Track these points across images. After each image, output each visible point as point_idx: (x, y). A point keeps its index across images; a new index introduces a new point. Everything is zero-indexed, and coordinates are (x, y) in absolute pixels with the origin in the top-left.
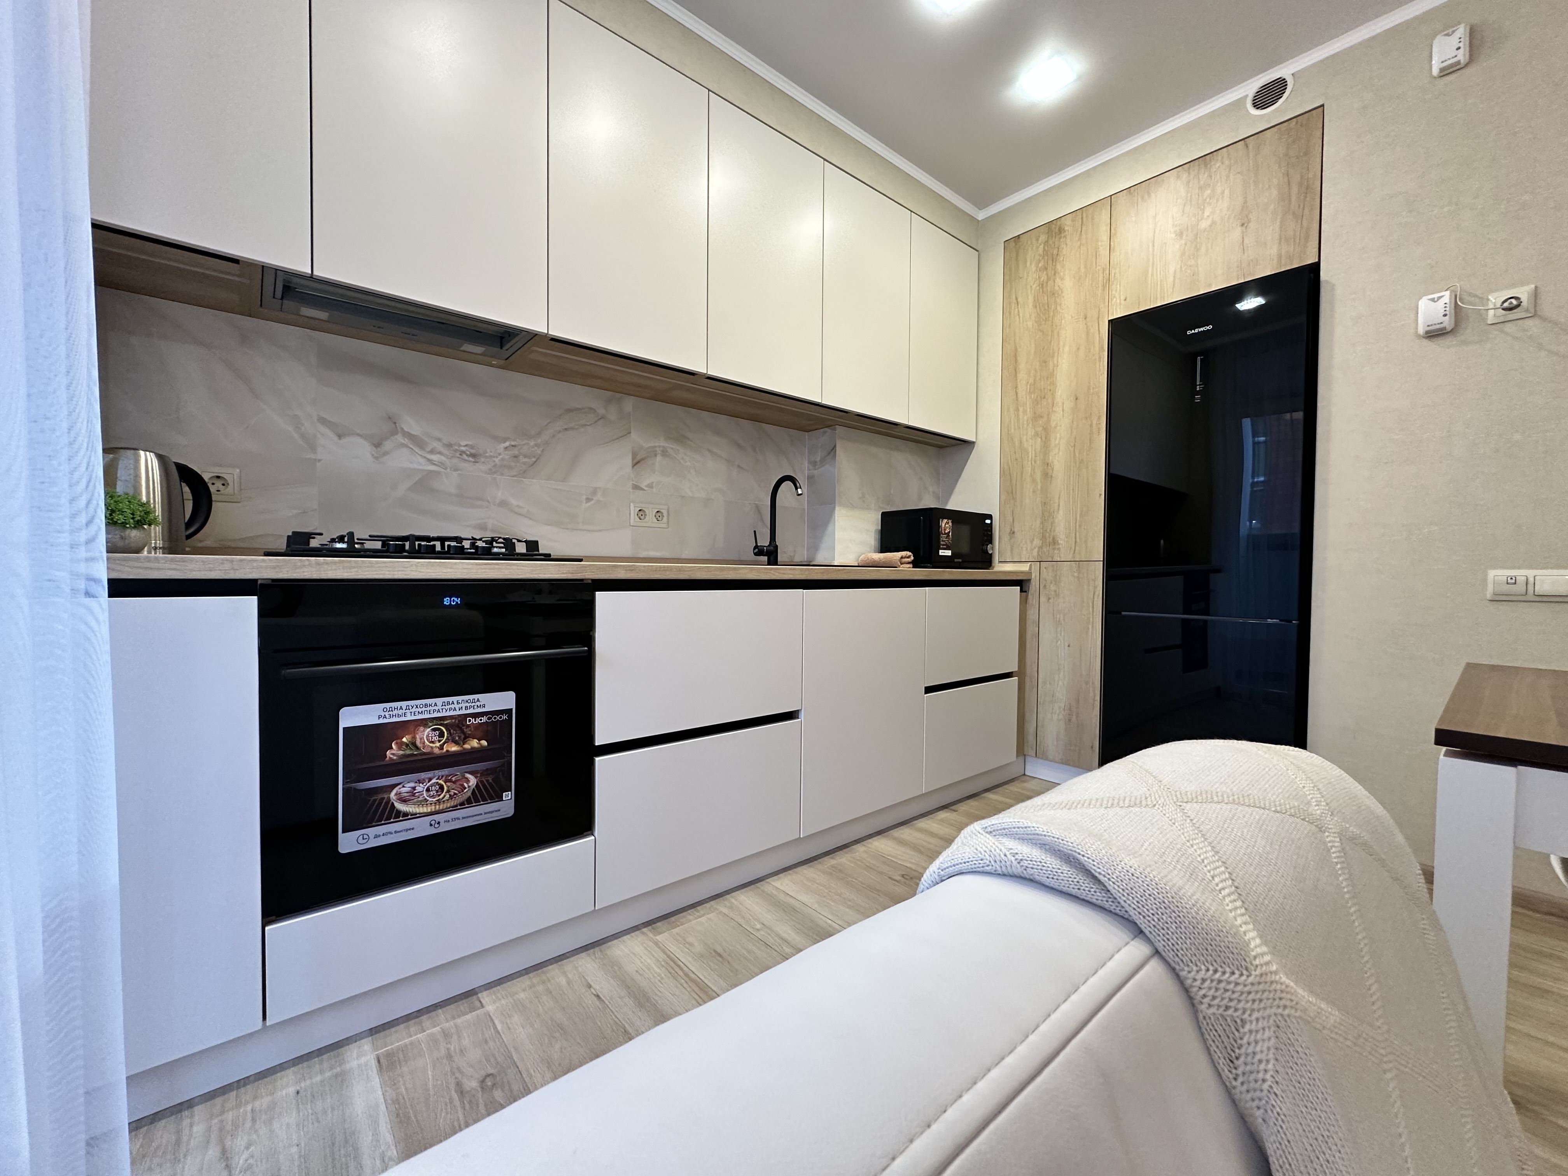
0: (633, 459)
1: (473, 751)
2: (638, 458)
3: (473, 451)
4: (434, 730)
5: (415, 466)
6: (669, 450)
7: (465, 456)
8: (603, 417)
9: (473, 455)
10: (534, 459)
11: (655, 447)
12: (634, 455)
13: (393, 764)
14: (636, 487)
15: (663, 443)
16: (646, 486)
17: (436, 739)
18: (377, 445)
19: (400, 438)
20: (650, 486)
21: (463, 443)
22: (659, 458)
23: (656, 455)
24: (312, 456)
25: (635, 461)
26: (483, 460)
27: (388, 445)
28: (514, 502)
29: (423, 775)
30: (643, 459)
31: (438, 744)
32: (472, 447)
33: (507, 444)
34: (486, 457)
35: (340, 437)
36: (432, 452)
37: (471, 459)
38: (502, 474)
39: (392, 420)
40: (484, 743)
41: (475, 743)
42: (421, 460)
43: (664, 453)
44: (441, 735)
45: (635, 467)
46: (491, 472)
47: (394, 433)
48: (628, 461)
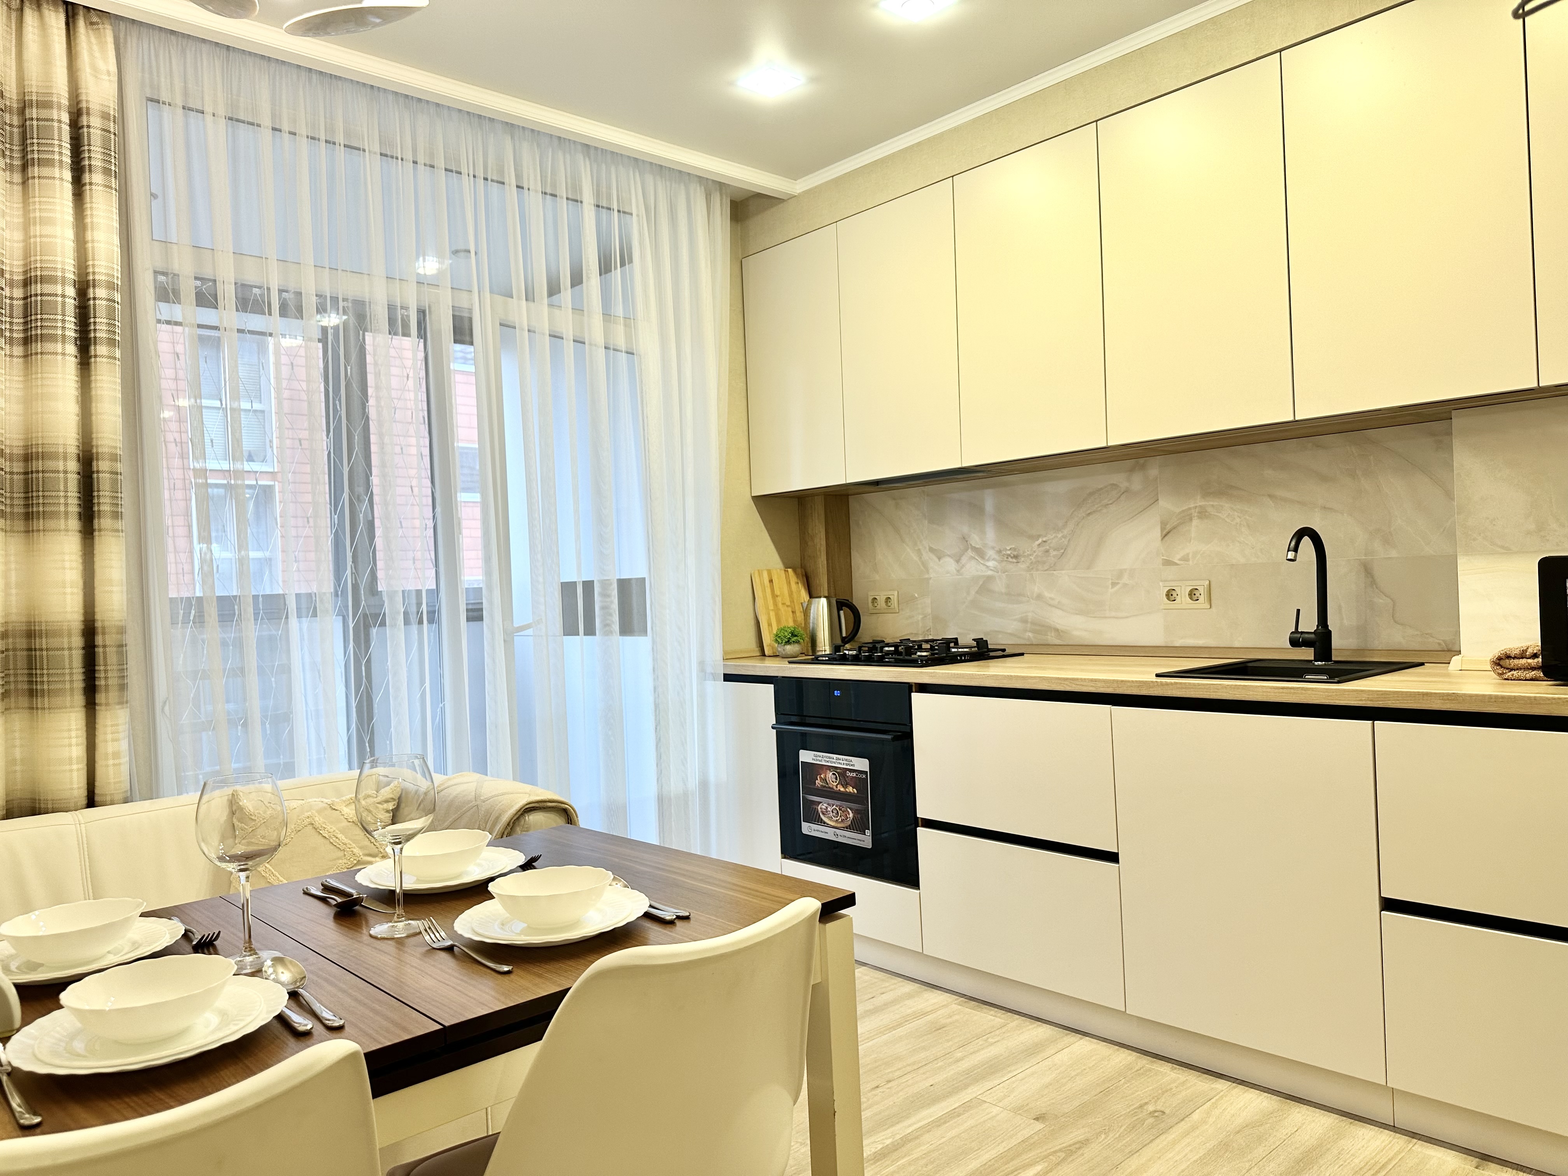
0: (1162, 529)
1: (850, 794)
2: (1168, 527)
3: (1015, 553)
4: (833, 774)
5: (980, 573)
6: (1209, 509)
7: (1010, 559)
8: (1127, 491)
9: (1016, 557)
10: (1062, 551)
11: (1190, 509)
12: (1163, 524)
13: (818, 789)
14: (1168, 563)
15: (1200, 502)
16: (1180, 560)
17: (834, 780)
18: (958, 561)
19: (970, 553)
20: (1185, 559)
21: (1008, 548)
22: (1195, 522)
23: (1191, 520)
24: (927, 576)
25: (1165, 533)
26: (1023, 559)
27: (964, 560)
28: (1047, 594)
29: (831, 801)
30: (1174, 528)
31: (835, 784)
32: (1015, 549)
33: (1040, 540)
34: (1024, 556)
35: (939, 559)
36: (988, 560)
37: (1014, 560)
38: (1037, 570)
39: (964, 539)
40: (856, 791)
41: (850, 789)
42: (984, 568)
43: (1203, 514)
44: (836, 778)
45: (1166, 538)
46: (1029, 569)
47: (967, 550)
48: (1157, 533)
